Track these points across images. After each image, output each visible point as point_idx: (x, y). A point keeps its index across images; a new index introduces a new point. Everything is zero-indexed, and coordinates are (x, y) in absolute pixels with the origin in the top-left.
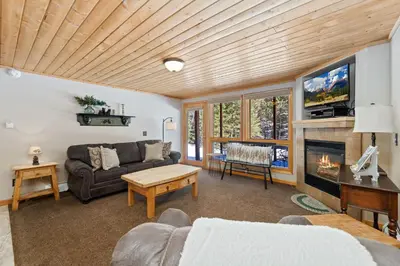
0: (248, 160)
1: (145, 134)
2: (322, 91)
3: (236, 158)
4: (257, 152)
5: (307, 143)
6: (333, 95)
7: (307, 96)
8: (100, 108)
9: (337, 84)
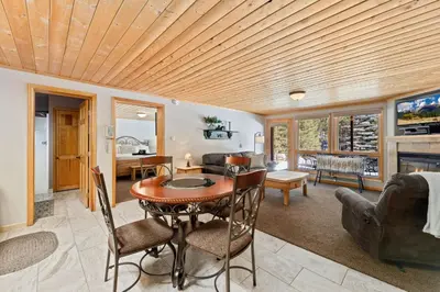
0: (340, 169)
1: (241, 146)
2: (409, 112)
3: (327, 167)
4: (349, 163)
5: (400, 155)
6: (421, 116)
7: (399, 116)
8: (217, 125)
9: (424, 108)
